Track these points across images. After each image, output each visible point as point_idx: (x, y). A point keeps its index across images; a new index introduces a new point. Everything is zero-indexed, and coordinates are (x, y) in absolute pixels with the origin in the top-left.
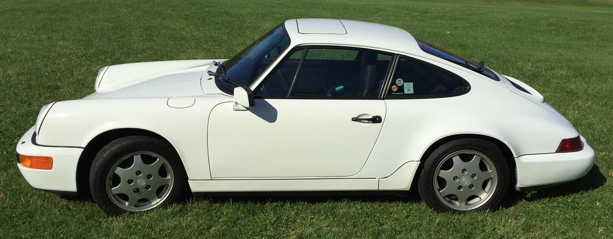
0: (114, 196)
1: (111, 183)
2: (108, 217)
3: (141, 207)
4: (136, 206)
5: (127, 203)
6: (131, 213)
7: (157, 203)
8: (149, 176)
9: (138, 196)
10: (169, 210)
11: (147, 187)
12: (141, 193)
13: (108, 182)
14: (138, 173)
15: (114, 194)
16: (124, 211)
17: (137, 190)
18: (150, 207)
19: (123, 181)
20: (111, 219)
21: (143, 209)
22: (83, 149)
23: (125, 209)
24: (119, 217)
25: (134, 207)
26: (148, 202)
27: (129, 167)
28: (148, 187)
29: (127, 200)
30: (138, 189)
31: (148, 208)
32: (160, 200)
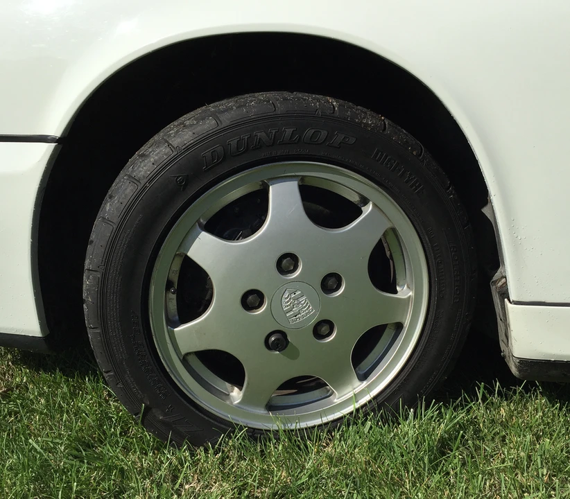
0: (184, 360)
1: (173, 306)
2: (158, 449)
3: (295, 412)
4: (270, 407)
5: (236, 394)
6: (255, 435)
7: (356, 397)
8: (330, 282)
9: (282, 367)
10: (409, 428)
11: (322, 328)
12: (294, 355)
13: (161, 300)
14: (287, 262)
15: (184, 351)
16: (228, 428)
17: (278, 341)
18: (326, 413)
19: (224, 295)
20: (169, 457)
21: (300, 419)
22: (53, 145)
23: (230, 417)
24: (206, 450)
25: (262, 412)
26: (316, 394)
27: (246, 236)
28: (325, 329)
29: (239, 382)
30: (283, 334)
31: (321, 415)
32: (365, 384)
